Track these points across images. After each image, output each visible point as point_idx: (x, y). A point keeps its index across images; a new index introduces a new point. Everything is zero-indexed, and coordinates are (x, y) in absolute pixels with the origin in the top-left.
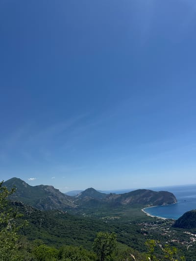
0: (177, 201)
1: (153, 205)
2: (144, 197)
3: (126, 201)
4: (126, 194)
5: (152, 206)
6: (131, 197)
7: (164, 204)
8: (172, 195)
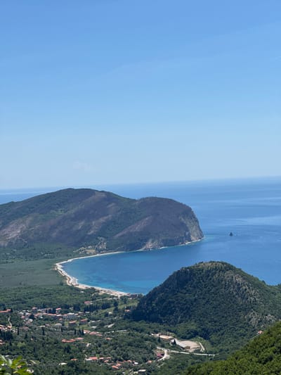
0: (201, 235)
1: (108, 249)
2: (78, 217)
3: (6, 231)
4: (12, 204)
5: (99, 251)
6: (29, 220)
7: (149, 245)
8: (187, 212)
